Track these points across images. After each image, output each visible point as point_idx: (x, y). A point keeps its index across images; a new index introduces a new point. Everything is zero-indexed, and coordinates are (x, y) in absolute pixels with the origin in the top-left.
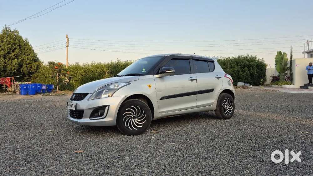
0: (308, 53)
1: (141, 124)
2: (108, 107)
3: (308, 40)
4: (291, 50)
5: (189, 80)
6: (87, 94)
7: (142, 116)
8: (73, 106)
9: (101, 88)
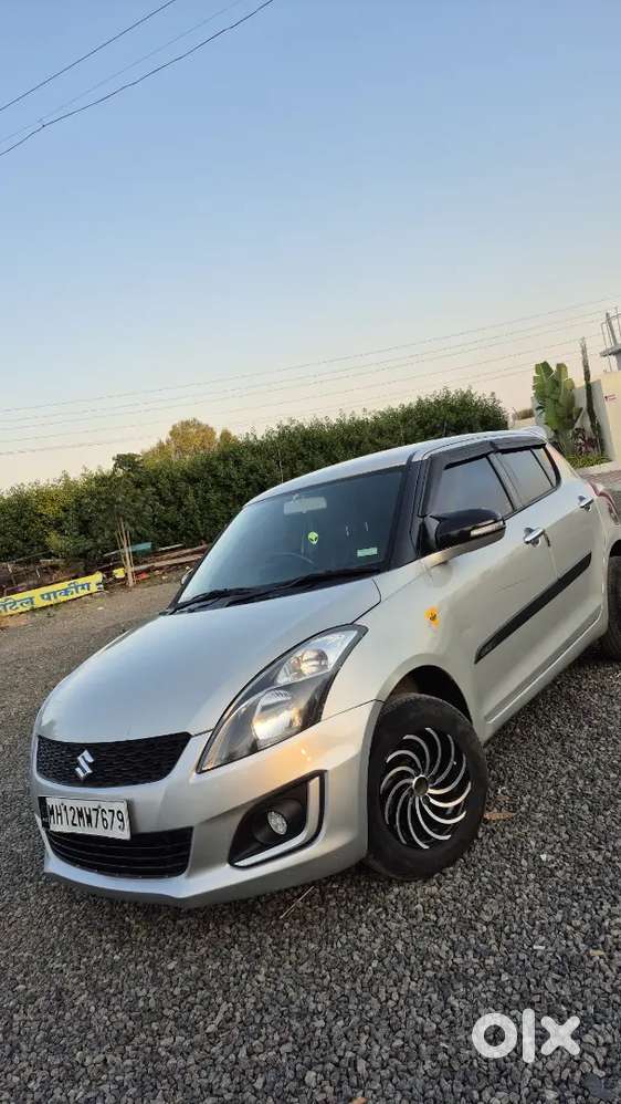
0: (616, 354)
1: (457, 807)
2: (318, 778)
3: (607, 314)
4: (584, 351)
5: (527, 543)
6: (181, 740)
7: (449, 767)
8: (108, 816)
9: (246, 691)
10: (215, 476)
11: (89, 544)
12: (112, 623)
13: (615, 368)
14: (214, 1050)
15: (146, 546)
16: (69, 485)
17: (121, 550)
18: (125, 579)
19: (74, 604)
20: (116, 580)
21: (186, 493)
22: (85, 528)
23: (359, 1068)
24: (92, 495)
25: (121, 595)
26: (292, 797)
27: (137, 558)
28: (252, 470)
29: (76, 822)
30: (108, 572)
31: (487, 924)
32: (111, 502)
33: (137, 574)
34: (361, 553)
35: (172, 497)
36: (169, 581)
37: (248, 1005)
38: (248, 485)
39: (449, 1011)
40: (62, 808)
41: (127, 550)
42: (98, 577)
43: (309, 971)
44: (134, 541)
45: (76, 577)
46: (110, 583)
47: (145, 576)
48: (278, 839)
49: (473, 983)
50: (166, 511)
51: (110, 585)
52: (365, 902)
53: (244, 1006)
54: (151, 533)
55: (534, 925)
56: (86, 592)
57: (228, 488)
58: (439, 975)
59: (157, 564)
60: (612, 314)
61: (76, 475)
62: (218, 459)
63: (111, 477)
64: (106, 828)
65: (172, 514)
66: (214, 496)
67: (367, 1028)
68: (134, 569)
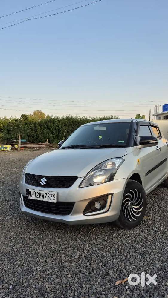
0: (156, 115)
1: (139, 212)
2: (111, 195)
3: (156, 105)
4: (150, 113)
5: (157, 149)
6: (75, 178)
7: (139, 201)
8: (50, 196)
9: (95, 168)
10: (47, 125)
11: (10, 137)
12: (16, 158)
13: (155, 119)
14: (79, 262)
15: (24, 141)
16: (6, 120)
17: (18, 140)
18: (17, 148)
19: (2, 152)
20: (15, 148)
21: (38, 128)
22: (8, 132)
23: (124, 271)
24: (13, 123)
25: (16, 152)
26: (103, 199)
27: (22, 143)
28: (57, 126)
29: (38, 196)
30: (13, 145)
31: (150, 242)
32: (18, 126)
33: (21, 147)
34: (119, 142)
35: (34, 129)
36: (30, 151)
37: (85, 253)
38: (55, 130)
39: (146, 261)
40: (34, 192)
41: (20, 141)
42: (10, 146)
43: (102, 247)
44: (22, 138)
45: (4, 145)
46: (13, 148)
47: (23, 148)
48: (97, 210)
49: (151, 255)
50: (32, 132)
51: (13, 149)
52: (113, 233)
53: (84, 253)
54: (26, 137)
55: (164, 244)
56: (6, 149)
57: (50, 129)
58: (140, 252)
59: (27, 146)
60: (157, 105)
61: (8, 117)
62: (49, 121)
63: (19, 120)
64: (49, 199)
65: (33, 133)
66: (46, 131)
67: (123, 262)
68: (20, 146)
